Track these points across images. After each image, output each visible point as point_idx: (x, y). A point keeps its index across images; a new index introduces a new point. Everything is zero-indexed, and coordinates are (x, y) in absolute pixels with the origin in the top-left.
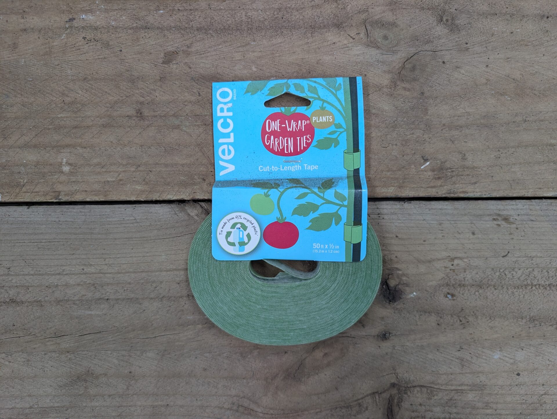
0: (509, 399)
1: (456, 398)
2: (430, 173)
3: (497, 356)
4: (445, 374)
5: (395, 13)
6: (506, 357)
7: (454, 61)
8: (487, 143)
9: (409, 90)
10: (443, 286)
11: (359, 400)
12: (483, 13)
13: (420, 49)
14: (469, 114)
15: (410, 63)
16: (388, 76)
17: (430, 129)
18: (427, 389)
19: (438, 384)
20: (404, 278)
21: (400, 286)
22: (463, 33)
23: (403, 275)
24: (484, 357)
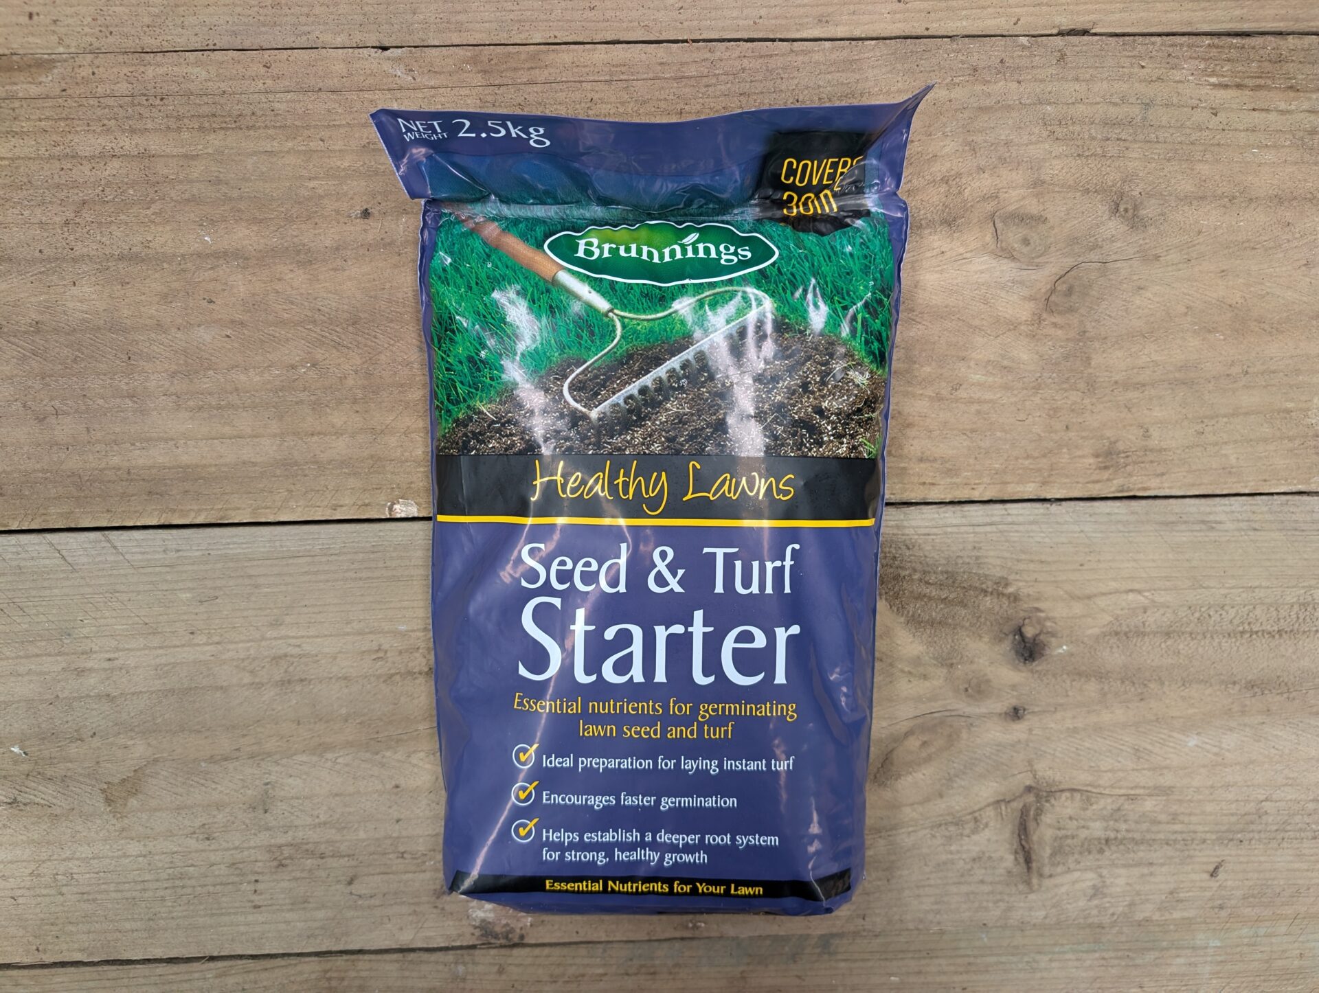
0: (1209, 808)
1: (1126, 807)
2: (1091, 460)
3: (1193, 741)
4: (1110, 771)
5: (1041, 200)
6: (1207, 743)
7: (1136, 277)
8: (1184, 411)
9: (1061, 328)
10: (1110, 634)
11: (974, 812)
12: (1186, 196)
13: (1081, 259)
14: (1156, 363)
15: (1064, 283)
16: (1031, 306)
17: (1094, 389)
18: (1082, 795)
19: (1099, 786)
20: (1048, 624)
21: (1042, 637)
22: (1152, 230)
23: (1048, 618)
24: (1171, 744)
